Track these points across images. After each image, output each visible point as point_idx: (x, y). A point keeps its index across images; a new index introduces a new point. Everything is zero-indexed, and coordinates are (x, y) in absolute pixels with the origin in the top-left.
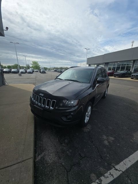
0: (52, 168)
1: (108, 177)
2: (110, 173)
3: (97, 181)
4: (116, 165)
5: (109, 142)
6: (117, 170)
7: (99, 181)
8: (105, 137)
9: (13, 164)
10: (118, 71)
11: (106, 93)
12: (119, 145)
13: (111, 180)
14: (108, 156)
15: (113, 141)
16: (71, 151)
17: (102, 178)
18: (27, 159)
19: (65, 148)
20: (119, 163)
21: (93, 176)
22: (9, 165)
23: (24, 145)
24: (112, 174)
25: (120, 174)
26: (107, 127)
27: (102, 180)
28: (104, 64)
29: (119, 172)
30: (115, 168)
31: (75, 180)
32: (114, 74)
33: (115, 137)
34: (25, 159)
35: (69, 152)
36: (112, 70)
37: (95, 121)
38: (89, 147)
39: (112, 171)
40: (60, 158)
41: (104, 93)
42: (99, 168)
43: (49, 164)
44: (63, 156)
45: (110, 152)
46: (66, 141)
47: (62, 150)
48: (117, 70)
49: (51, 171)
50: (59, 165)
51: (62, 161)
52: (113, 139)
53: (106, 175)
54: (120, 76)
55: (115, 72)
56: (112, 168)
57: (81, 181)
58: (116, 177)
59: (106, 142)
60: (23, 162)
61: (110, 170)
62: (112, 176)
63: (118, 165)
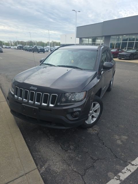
0: (63, 176)
1: (125, 172)
2: (127, 169)
3: (116, 177)
4: (132, 161)
5: (122, 141)
6: (133, 165)
7: (117, 177)
8: (117, 137)
9: (14, 178)
10: (124, 50)
11: (112, 83)
12: (133, 142)
13: (130, 174)
14: (123, 154)
15: (127, 139)
16: (80, 156)
17: (120, 174)
18: (31, 171)
19: (72, 155)
20: (135, 159)
21: (110, 174)
22: (10, 180)
23: (19, 157)
24: (129, 169)
25: (136, 168)
26: (118, 126)
27: (120, 176)
28: (104, 37)
29: (136, 166)
30: (131, 164)
31: (92, 181)
32: (119, 54)
33: (128, 136)
34: (27, 171)
35: (78, 157)
36: (116, 47)
37: (102, 120)
38: (101, 149)
39: (129, 167)
40: (69, 165)
41: (109, 83)
42: (115, 166)
43: (58, 173)
44: (72, 163)
45: (125, 150)
46: (72, 147)
47: (69, 157)
48: (122, 48)
49: (63, 178)
50: (70, 171)
51: (73, 168)
52: (126, 137)
53: (123, 171)
54: (128, 58)
55: (120, 50)
56: (129, 165)
57: (99, 180)
58: (133, 171)
59: (119, 142)
60: (27, 175)
61: (127, 166)
62: (129, 171)
63: (134, 161)
